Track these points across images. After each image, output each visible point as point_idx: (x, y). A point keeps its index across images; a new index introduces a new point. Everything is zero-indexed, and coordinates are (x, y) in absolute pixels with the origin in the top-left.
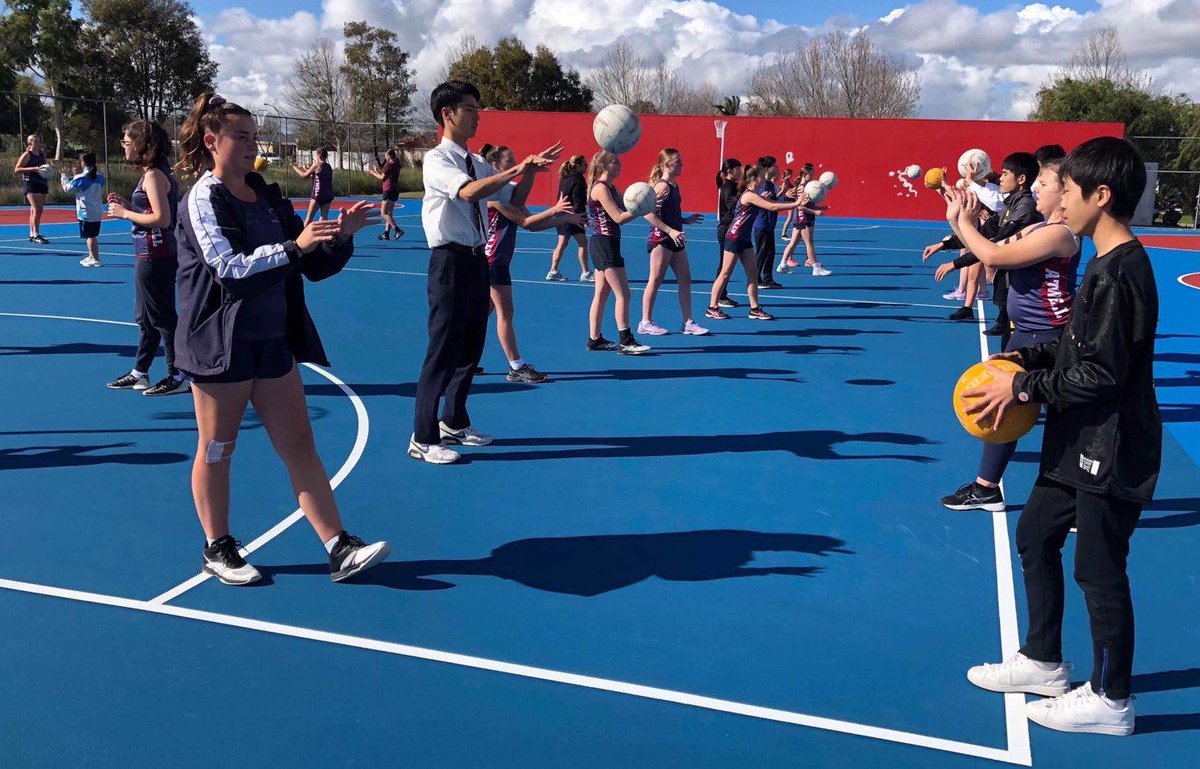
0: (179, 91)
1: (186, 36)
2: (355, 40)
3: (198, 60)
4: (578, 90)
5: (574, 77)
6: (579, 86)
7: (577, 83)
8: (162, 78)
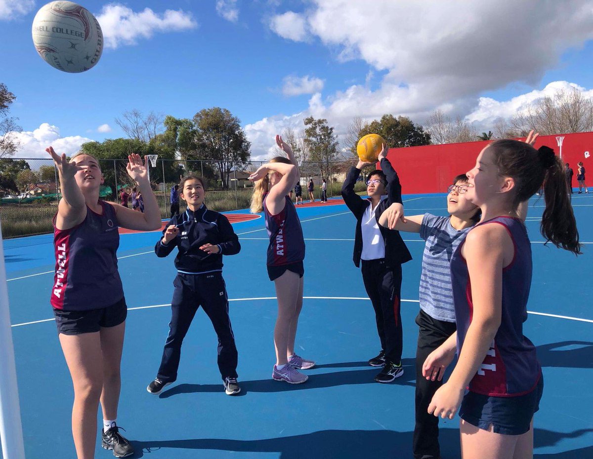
0: (235, 157)
1: (236, 132)
2: (309, 126)
3: (243, 141)
4: (422, 135)
5: (420, 129)
6: (423, 133)
7: (422, 131)
8: (228, 151)
